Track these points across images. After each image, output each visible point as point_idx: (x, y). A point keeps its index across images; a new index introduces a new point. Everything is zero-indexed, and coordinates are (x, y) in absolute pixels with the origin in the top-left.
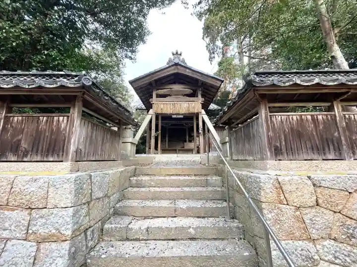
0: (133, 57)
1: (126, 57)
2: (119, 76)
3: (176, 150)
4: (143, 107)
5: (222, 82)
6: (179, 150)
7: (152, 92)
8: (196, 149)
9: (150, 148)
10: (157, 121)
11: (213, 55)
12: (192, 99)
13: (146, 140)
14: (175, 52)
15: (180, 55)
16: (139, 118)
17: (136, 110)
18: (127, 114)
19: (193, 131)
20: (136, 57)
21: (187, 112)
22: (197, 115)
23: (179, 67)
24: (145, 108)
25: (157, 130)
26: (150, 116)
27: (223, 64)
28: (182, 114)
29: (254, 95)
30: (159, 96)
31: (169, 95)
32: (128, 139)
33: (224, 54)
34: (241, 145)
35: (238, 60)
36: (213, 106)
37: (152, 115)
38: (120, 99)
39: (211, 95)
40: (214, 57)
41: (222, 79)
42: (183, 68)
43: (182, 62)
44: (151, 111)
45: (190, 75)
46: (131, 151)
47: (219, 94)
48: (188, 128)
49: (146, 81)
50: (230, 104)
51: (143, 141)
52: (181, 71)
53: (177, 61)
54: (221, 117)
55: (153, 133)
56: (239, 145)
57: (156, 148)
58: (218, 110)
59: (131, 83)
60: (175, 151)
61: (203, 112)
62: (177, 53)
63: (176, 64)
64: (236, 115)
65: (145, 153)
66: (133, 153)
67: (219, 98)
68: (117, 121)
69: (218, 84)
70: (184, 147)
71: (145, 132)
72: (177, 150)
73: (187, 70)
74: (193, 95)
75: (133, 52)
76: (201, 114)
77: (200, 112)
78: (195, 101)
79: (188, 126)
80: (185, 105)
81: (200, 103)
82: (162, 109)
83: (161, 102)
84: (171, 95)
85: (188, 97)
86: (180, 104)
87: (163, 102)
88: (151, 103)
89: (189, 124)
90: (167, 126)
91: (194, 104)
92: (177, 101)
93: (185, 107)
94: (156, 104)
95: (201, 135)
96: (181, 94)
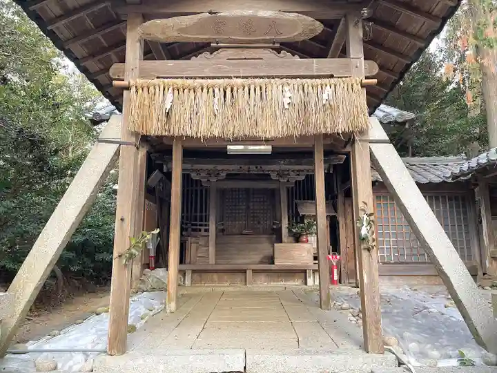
3: (244, 272)
6: (255, 272)
12: (316, 65)
19: (302, 197)
21: (298, 130)
28: (267, 141)
30: (151, 51)
37: (120, 143)
55: (124, 238)
60: (240, 277)
70: (273, 262)
72: (249, 273)
76: (366, 141)
77: (362, 132)
78: (332, 76)
79: (288, 181)
80: (288, 94)
81: (362, 86)
82: (168, 113)
83: (166, 80)
84: (217, 49)
85: (297, 58)
86: (258, 89)
87: (177, 78)
88: (115, 83)
89: (289, 174)
90: (213, 180)
91: (328, 91)
92: (243, 77)
93: (286, 107)
94: (140, 91)
95: (369, 250)
96: (266, 41)
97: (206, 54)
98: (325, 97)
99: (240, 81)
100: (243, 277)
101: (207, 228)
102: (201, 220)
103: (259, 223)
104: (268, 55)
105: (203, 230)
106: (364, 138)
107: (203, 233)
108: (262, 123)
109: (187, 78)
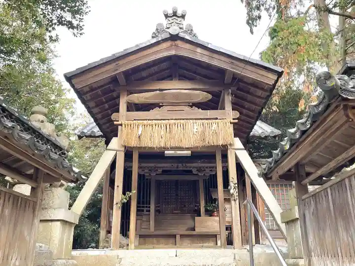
0: (75, 23)
1: (61, 23)
2: (43, 61)
3: (174, 236)
4: (97, 131)
5: (280, 74)
6: (182, 236)
7: (118, 97)
8: (224, 234)
9: (109, 232)
10: (129, 164)
11: (256, 13)
12: (210, 113)
13: (100, 210)
14: (170, 12)
15: (183, 17)
16: (86, 156)
17: (80, 137)
18: (56, 157)
19: (216, 186)
20: (81, 24)
21: (201, 144)
22: (224, 151)
23: (179, 43)
24: (101, 133)
25: (127, 188)
26: (112, 154)
27: (281, 34)
28: (187, 149)
29: (345, 118)
30: (133, 107)
31: (159, 106)
32: (56, 212)
33: (281, 12)
34: (328, 232)
35: (315, 23)
36: (261, 129)
37: (117, 151)
38: (41, 117)
39: (256, 104)
40: (260, 17)
41: (279, 69)
42: (188, 46)
43: (185, 32)
44: (115, 143)
45: (205, 59)
46: (61, 241)
47: (275, 99)
48: (205, 181)
49: (105, 74)
50: (294, 134)
51: (94, 212)
52: (185, 51)
53: (174, 30)
54: (277, 162)
55: (118, 196)
56: (324, 231)
57: (125, 230)
58: (275, 137)
59: (69, 78)
60: (172, 240)
61: (238, 143)
62: (175, 14)
63: (174, 38)
64: (314, 157)
65: (97, 247)
66: (67, 246)
67: (275, 108)
68: (31, 171)
69: (270, 79)
70: (194, 230)
71: (100, 189)
72: (178, 237)
73: (199, 50)
74: (214, 104)
75: (75, 12)
76: (233, 149)
77: (231, 145)
78: (217, 119)
79: (204, 175)
80: (195, 127)
81: (231, 123)
82: (139, 137)
83: (139, 121)
84: (162, 106)
85: (200, 110)
86: (182, 125)
87: (144, 120)
88: (115, 123)
89: (205, 170)
90: (153, 174)
91: (215, 126)
92: (175, 119)
93: (195, 133)
94: (127, 126)
95: (235, 200)
96: (186, 102)
97: (157, 109)
98: (213, 128)
99: (173, 121)
100: (174, 241)
101: (148, 209)
102: (143, 204)
103: (185, 206)
104: (187, 108)
105: (145, 211)
106: (233, 148)
107: (145, 213)
108: (184, 141)
109: (149, 120)
